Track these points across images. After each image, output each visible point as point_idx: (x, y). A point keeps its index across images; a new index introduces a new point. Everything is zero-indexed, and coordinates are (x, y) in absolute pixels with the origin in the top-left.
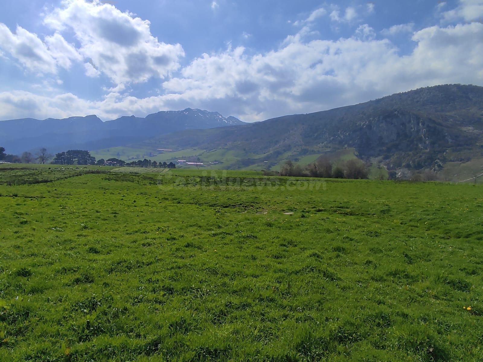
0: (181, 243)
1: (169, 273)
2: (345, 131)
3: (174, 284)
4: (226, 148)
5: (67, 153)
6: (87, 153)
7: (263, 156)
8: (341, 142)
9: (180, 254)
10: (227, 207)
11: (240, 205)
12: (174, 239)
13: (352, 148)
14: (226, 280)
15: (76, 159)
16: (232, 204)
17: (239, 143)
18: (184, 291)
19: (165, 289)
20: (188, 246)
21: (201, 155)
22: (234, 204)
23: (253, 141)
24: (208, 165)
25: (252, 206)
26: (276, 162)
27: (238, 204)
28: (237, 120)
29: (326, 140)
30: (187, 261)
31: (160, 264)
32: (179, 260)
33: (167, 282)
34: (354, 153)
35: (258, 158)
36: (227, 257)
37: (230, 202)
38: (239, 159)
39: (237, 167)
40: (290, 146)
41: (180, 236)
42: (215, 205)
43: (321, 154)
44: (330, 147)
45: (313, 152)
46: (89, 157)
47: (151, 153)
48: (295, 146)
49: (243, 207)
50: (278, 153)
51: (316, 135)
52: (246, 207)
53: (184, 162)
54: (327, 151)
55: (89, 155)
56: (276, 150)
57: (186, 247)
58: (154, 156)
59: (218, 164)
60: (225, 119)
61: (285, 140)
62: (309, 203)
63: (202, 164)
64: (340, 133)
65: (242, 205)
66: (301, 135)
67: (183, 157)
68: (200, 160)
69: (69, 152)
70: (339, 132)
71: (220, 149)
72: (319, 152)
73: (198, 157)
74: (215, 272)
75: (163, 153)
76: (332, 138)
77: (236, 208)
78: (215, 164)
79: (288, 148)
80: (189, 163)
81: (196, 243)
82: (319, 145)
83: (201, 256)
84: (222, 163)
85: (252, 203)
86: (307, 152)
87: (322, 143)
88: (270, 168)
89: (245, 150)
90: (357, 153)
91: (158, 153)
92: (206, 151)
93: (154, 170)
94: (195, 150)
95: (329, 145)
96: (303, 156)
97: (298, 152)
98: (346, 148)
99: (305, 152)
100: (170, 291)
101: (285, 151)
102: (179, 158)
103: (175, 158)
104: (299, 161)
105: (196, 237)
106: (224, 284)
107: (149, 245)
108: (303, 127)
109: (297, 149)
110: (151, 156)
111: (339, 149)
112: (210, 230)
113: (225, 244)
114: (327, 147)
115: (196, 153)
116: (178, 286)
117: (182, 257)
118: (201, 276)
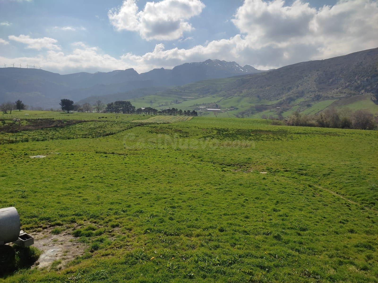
0: (204, 192)
1: (202, 202)
2: (362, 77)
3: (204, 204)
4: (241, 95)
5: (115, 103)
6: (129, 103)
7: (275, 102)
8: (357, 88)
9: (205, 196)
10: (229, 166)
11: (237, 164)
12: (202, 190)
13: (369, 94)
14: (216, 204)
15: (122, 108)
16: (233, 164)
17: (254, 90)
18: (206, 205)
19: (202, 205)
20: (207, 193)
21: (219, 102)
22: (234, 164)
23: (266, 89)
24: (225, 111)
25: (245, 166)
26: (288, 108)
27: (236, 164)
28: (253, 68)
29: (342, 86)
30: (207, 199)
31: (200, 199)
32: (205, 198)
33: (202, 204)
34: (371, 98)
35: (271, 104)
36: (218, 198)
37: (232, 162)
38: (253, 105)
39: (251, 113)
40: (303, 92)
41: (204, 189)
42: (223, 164)
43: (335, 100)
44: (345, 93)
45: (327, 98)
46: (131, 106)
47: (177, 101)
48: (308, 92)
49: (239, 166)
50: (291, 99)
51: (331, 80)
52: (241, 166)
53: (204, 108)
54: (341, 96)
55: (130, 105)
56: (288, 97)
57: (206, 194)
58: (179, 103)
59: (233, 109)
60: (241, 68)
61: (298, 86)
62: (282, 165)
63: (220, 110)
64: (358, 78)
65: (239, 165)
66: (315, 81)
67: (203, 104)
68: (218, 106)
69: (116, 103)
70: (356, 78)
71: (236, 96)
72: (333, 98)
73: (217, 103)
74: (213, 202)
75: (186, 100)
76: (348, 84)
77: (234, 167)
78: (231, 110)
79: (301, 94)
80: (208, 109)
81: (210, 193)
82: (333, 91)
83: (211, 197)
84: (238, 109)
85: (245, 163)
86: (320, 98)
87: (337, 89)
88: (282, 114)
89: (258, 97)
90: (374, 99)
91: (183, 100)
92: (224, 98)
93: (181, 118)
94: (214, 97)
95: (344, 91)
96: (316, 102)
97: (311, 98)
98: (363, 93)
99: (318, 98)
100: (203, 205)
101: (298, 97)
102: (200, 104)
103: (197, 105)
104: (311, 107)
105: (210, 189)
106: (215, 205)
107: (195, 192)
108: (318, 74)
109: (311, 95)
110: (177, 103)
111: (354, 94)
112: (216, 186)
113: (219, 193)
114: (341, 93)
115: (215, 100)
116: (205, 204)
117: (205, 197)
118: (210, 203)
